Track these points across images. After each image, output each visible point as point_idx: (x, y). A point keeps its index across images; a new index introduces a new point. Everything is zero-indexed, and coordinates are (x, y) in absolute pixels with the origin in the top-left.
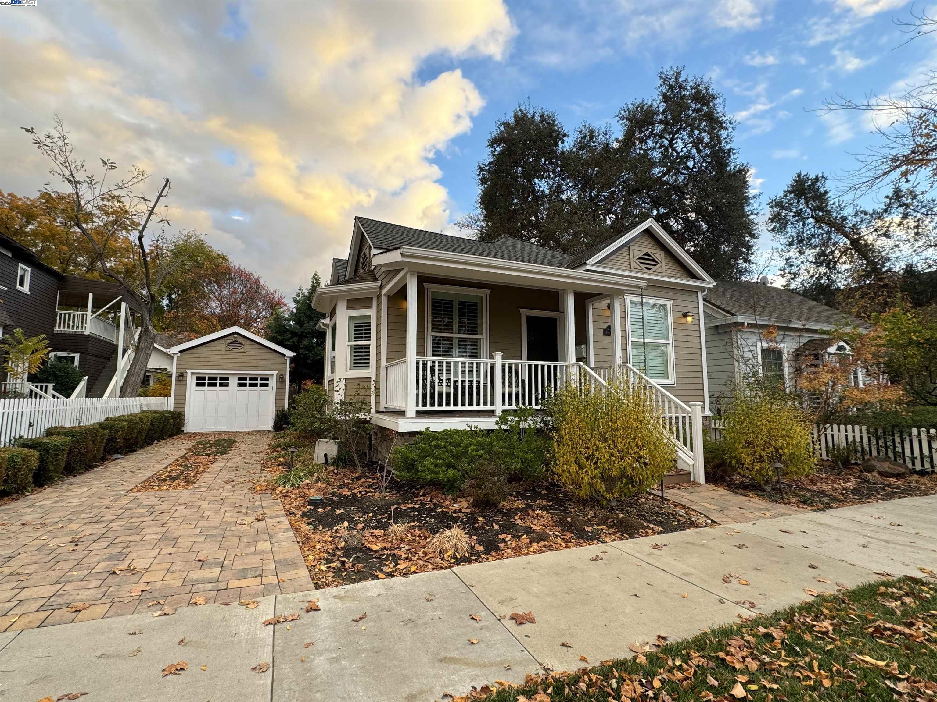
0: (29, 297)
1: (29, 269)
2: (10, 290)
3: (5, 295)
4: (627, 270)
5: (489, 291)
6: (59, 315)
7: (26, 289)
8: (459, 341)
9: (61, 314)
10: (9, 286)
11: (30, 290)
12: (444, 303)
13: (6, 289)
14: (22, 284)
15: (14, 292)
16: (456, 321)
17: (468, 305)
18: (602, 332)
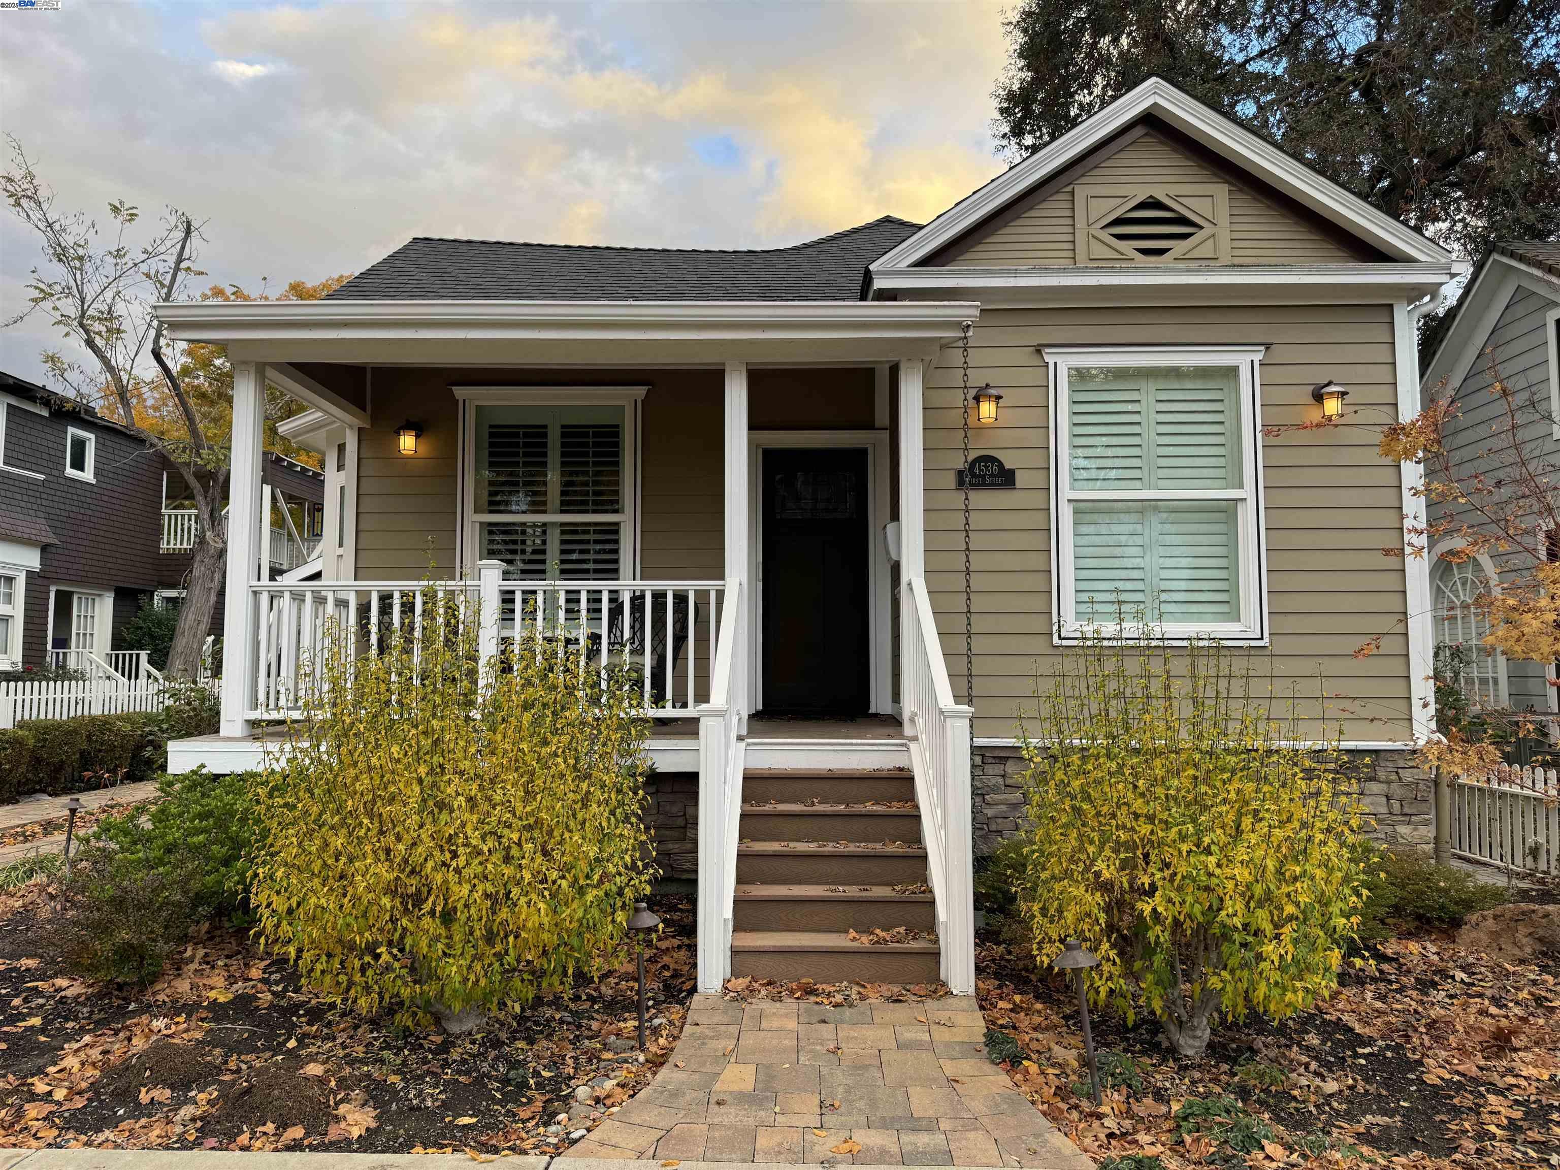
0: (95, 490)
1: (92, 436)
2: (51, 478)
3: (41, 489)
4: (1063, 270)
5: (640, 392)
6: (166, 517)
7: (88, 475)
8: (563, 532)
9: (170, 516)
10: (47, 470)
11: (96, 475)
12: (526, 435)
13: (42, 477)
14: (78, 464)
15: (61, 480)
16: (553, 478)
17: (596, 435)
18: (950, 480)
